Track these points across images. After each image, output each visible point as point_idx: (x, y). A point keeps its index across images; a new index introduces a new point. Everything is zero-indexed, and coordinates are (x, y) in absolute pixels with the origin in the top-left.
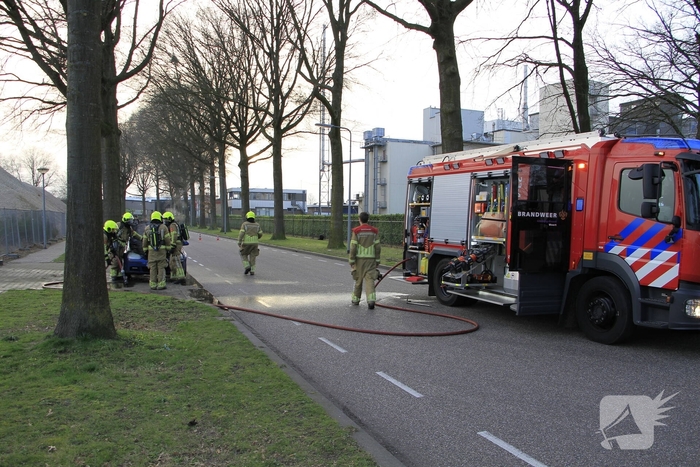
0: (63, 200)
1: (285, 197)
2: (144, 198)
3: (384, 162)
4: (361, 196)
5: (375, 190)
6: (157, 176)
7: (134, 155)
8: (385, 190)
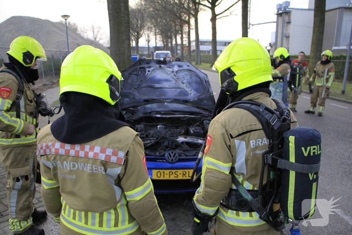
0: (108, 48)
1: (218, 44)
2: (149, 46)
3: (289, 23)
4: (272, 44)
5: (282, 40)
6: (155, 33)
7: (143, 21)
8: (288, 40)
